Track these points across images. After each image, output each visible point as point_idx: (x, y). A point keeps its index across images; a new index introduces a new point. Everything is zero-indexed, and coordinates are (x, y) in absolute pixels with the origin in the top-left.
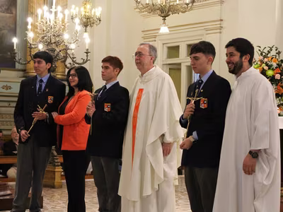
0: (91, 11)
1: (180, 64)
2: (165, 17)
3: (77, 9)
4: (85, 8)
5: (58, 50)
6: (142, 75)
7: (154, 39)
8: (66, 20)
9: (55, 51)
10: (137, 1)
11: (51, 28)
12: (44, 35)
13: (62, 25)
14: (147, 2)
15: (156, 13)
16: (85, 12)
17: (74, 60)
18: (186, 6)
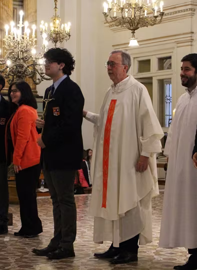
0: (60, 26)
1: (151, 78)
2: (134, 30)
3: (46, 24)
4: (54, 23)
5: (26, 65)
6: (115, 85)
8: (34, 35)
9: (23, 66)
10: (105, 14)
11: (19, 43)
12: (12, 51)
13: (30, 41)
14: (115, 16)
15: (124, 26)
16: (55, 28)
17: (43, 75)
18: (155, 19)
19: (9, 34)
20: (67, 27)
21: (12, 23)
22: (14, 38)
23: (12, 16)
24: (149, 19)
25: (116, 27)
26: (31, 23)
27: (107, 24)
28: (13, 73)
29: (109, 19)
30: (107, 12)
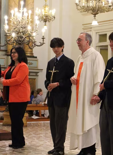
0: (49, 11)
1: (107, 46)
2: (96, 14)
3: (40, 10)
4: (45, 10)
6: (83, 53)
7: (90, 30)
8: (30, 17)
9: (22, 37)
10: (77, 4)
11: (20, 22)
12: (15, 27)
13: (27, 21)
14: (83, 5)
15: (89, 12)
16: (45, 12)
17: (35, 43)
18: (109, 8)
19: (14, 15)
20: (53, 12)
21: (16, 9)
22: (17, 19)
23: (18, 5)
24: (105, 8)
25: (84, 13)
26: (28, 10)
27: (79, 11)
28: (16, 41)
29: (79, 7)
30: (78, 3)
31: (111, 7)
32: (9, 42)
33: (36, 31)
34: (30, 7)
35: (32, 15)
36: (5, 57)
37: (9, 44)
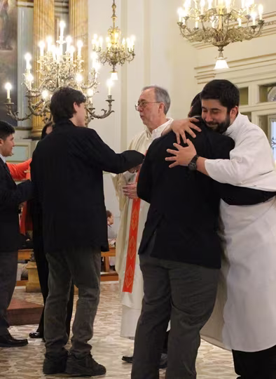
0: (121, 41)
1: (249, 114)
2: (222, 46)
3: (101, 39)
4: (112, 38)
8: (79, 56)
10: (181, 25)
11: (58, 67)
12: (49, 78)
13: (74, 63)
14: (196, 27)
15: (209, 41)
16: (113, 44)
17: (93, 112)
18: (252, 30)
19: (45, 52)
20: (130, 43)
21: (50, 39)
22: (52, 60)
23: (53, 28)
24: (242, 31)
26: (75, 38)
27: (185, 39)
29: (187, 32)
30: (184, 21)
31: (257, 30)
32: (35, 111)
33: (95, 86)
34: (79, 32)
35: (85, 49)
36: (29, 142)
37: (36, 115)
